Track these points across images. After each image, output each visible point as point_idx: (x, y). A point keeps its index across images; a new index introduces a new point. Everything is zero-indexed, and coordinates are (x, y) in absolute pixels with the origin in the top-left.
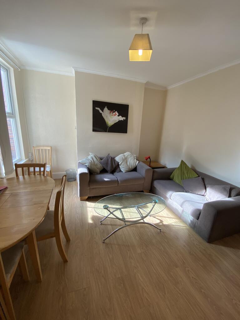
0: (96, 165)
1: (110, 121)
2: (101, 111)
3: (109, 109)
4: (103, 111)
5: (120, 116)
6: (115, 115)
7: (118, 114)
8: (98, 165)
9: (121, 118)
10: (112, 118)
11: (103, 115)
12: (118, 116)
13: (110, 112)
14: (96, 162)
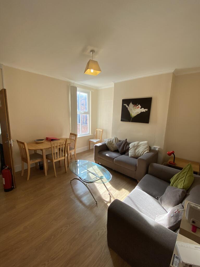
0: (113, 145)
1: (133, 113)
2: (127, 106)
3: (133, 104)
4: (128, 106)
5: (143, 109)
6: (138, 108)
7: (140, 107)
8: (114, 145)
9: (143, 110)
10: (135, 111)
11: (128, 109)
12: (141, 108)
13: (134, 106)
14: (114, 143)
